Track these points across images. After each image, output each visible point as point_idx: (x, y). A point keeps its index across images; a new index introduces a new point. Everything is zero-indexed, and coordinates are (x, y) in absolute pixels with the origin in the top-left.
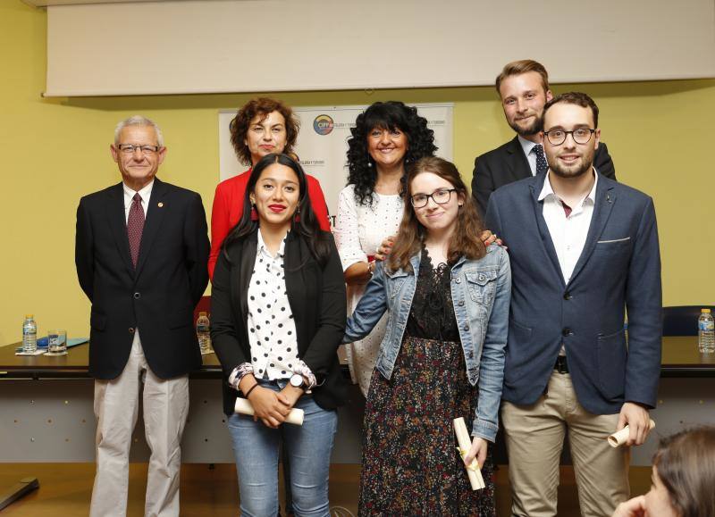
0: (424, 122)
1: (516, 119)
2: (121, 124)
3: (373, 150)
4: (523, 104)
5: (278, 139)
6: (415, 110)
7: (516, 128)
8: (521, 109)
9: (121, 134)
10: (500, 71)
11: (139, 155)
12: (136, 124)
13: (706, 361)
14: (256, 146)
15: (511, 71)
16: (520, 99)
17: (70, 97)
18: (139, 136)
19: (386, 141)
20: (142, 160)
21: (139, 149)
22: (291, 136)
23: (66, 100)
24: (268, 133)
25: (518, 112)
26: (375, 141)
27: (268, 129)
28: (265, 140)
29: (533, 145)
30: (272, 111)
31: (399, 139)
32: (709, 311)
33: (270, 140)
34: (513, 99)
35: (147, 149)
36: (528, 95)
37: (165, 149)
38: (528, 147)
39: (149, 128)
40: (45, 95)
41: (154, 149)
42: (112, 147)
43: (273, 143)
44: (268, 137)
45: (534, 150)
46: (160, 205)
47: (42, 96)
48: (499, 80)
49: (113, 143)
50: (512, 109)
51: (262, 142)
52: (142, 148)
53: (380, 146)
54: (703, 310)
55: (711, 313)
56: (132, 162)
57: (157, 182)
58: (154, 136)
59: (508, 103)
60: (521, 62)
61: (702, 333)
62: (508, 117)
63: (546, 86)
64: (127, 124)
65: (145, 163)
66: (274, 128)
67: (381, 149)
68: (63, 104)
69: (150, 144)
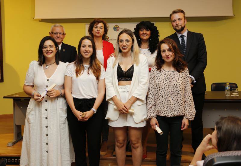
0: (156, 28)
1: (176, 27)
2: (53, 26)
3: (140, 35)
4: (178, 22)
5: (102, 31)
6: (154, 24)
7: (175, 29)
8: (177, 23)
9: (53, 29)
10: (171, 13)
11: (59, 35)
12: (57, 26)
13: (227, 98)
14: (95, 33)
15: (175, 12)
16: (177, 21)
17: (42, 19)
18: (58, 30)
19: (145, 33)
20: (59, 37)
21: (58, 34)
22: (106, 31)
23: (41, 20)
24: (99, 29)
25: (177, 24)
26: (141, 32)
27: (99, 28)
28: (98, 31)
29: (181, 35)
30: (100, 23)
31: (148, 32)
32: (229, 84)
33: (99, 31)
34: (175, 21)
35: (61, 34)
36: (179, 19)
37: (65, 34)
38: (179, 35)
39: (61, 28)
40: (34, 18)
41: (63, 34)
42: (50, 33)
43: (100, 32)
44: (99, 30)
45: (181, 36)
46: (64, 50)
47: (34, 19)
48: (171, 15)
49: (50, 32)
50: (175, 24)
51: (97, 31)
52: (60, 33)
53: (143, 34)
54: (227, 84)
55: (229, 85)
56: (56, 38)
57: (63, 44)
58: (63, 30)
59: (173, 22)
60: (177, 10)
61: (227, 90)
62: (173, 26)
63: (185, 17)
64: (55, 26)
65: (60, 38)
66: (101, 28)
67: (143, 35)
68: (40, 21)
69: (62, 32)
